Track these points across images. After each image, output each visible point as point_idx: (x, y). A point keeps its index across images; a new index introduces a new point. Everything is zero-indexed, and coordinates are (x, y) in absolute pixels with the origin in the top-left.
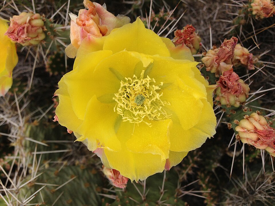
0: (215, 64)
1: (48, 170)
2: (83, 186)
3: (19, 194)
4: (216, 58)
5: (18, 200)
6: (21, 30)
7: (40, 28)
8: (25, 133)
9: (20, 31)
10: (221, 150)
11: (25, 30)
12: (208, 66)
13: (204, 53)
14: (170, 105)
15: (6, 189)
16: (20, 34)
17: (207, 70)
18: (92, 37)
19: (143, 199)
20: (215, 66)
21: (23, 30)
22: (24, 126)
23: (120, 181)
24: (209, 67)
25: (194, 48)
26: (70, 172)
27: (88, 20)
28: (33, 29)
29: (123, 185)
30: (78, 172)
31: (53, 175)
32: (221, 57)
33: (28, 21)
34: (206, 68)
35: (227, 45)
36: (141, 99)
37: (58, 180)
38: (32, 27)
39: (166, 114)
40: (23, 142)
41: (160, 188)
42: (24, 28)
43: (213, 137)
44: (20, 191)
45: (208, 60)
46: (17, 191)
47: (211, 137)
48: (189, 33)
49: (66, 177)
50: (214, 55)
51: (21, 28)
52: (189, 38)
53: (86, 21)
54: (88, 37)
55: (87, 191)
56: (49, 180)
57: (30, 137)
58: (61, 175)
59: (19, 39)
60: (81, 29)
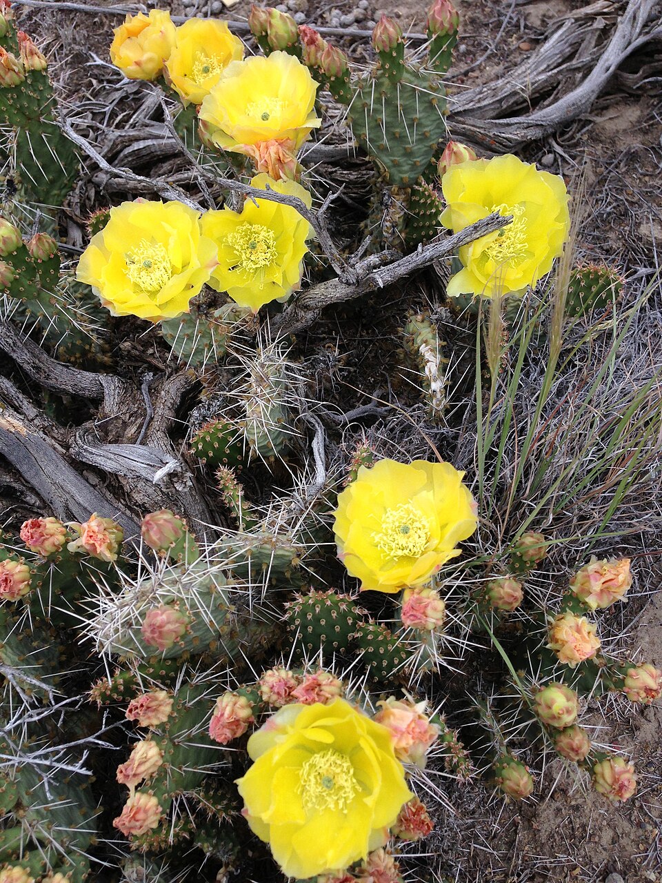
10: (233, 858)
25: (401, 831)
45: (379, 857)
50: (386, 867)
52: (412, 826)
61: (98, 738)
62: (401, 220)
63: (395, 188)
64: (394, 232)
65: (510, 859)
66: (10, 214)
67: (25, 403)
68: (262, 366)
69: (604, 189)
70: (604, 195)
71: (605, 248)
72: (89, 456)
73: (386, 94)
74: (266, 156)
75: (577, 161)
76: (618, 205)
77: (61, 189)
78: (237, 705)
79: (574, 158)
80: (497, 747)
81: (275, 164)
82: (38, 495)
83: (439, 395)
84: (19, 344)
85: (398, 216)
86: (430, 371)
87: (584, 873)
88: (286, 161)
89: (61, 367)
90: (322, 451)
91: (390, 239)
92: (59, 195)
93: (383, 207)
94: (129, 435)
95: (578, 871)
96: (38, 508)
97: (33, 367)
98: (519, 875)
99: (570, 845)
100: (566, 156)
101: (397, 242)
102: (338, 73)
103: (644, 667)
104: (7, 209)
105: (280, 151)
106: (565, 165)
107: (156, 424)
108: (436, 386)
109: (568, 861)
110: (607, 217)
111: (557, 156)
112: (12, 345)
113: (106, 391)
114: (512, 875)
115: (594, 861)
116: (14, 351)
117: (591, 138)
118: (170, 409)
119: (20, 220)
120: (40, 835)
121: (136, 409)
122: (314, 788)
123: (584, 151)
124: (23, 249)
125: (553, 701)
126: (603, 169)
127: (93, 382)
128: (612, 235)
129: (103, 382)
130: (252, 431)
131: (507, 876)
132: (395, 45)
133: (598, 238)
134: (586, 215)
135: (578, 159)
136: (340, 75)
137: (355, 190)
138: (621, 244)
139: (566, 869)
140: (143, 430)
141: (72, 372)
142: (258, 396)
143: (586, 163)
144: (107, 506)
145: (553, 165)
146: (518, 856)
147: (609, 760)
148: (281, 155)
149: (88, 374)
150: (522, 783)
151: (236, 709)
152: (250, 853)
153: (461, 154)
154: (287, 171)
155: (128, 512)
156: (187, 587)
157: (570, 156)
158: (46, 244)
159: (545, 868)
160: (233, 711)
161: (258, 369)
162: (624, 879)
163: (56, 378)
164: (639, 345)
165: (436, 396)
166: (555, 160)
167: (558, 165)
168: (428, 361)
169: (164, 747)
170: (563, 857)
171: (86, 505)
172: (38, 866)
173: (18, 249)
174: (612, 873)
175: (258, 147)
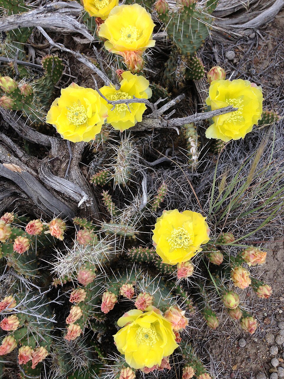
61: (56, 301)
62: (184, 71)
63: (183, 57)
64: (181, 76)
65: (205, 332)
66: (4, 49)
67: (18, 149)
68: (123, 151)
69: (276, 54)
70: (275, 57)
71: (272, 84)
72: (48, 182)
73: (184, 20)
74: (129, 58)
75: (265, 37)
76: (281, 63)
77: (26, 34)
78: (111, 298)
79: (264, 36)
80: (206, 303)
81: (133, 62)
82: (26, 194)
83: (195, 162)
84: (13, 119)
85: (183, 69)
86: (192, 151)
87: (231, 338)
88: (138, 61)
89: (31, 131)
90: (146, 188)
91: (179, 79)
92: (26, 37)
93: (177, 65)
94: (63, 167)
95: (229, 337)
96: (26, 199)
97: (19, 130)
98: (207, 338)
99: (227, 328)
100: (261, 35)
101: (181, 80)
102: (163, 12)
103: (265, 286)
104: (3, 47)
105: (136, 57)
106: (260, 39)
107: (74, 162)
108: (195, 158)
109: (226, 334)
110: (275, 68)
111: (257, 34)
112: (10, 119)
113: (52, 145)
114: (205, 337)
115: (235, 334)
116: (11, 122)
117: (273, 25)
118: (80, 154)
119: (9, 51)
120: (33, 331)
121: (65, 154)
122: (141, 336)
123: (269, 33)
124: (18, 90)
125: (230, 301)
126: (276, 43)
127: (46, 140)
128: (276, 78)
129: (51, 141)
130: (117, 178)
131: (203, 337)
132: (192, 4)
133: (270, 78)
134: (266, 66)
135: (266, 37)
136: (164, 13)
137: (163, 46)
138: (280, 83)
139: (225, 336)
140: (69, 165)
141: (37, 134)
142: (120, 165)
143: (269, 39)
144: (55, 199)
145: (254, 38)
146: (208, 331)
147: (248, 318)
148: (136, 59)
149: (43, 135)
150: (215, 324)
151: (111, 299)
152: (109, 328)
153: (218, 73)
154: (138, 65)
155: (63, 200)
156: (93, 256)
157: (262, 35)
158: (28, 90)
159: (217, 336)
160: (110, 300)
161: (121, 153)
162: (246, 340)
163: (29, 136)
164: (281, 134)
165: (194, 162)
166: (256, 36)
167: (257, 39)
168: (192, 146)
169: (83, 308)
170: (224, 332)
171: (46, 199)
172: (34, 344)
173: (15, 90)
174: (241, 338)
175: (126, 53)
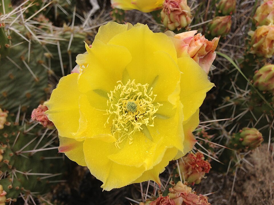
0: (179, 194)
1: (43, 56)
2: (27, 92)
3: (18, 25)
4: (186, 194)
5: (13, 23)
6: (176, 4)
7: (179, 24)
8: (78, 33)
9: (174, 4)
11: (176, 9)
12: (174, 188)
13: (187, 183)
14: (130, 143)
15: (22, 13)
16: (172, 4)
17: (169, 188)
18: (187, 47)
19: (17, 152)
20: (176, 195)
21: (176, 7)
22: (84, 32)
23: (39, 113)
24: (174, 190)
26: (42, 77)
27: (201, 41)
28: (177, 17)
29: (35, 117)
30: (41, 86)
31: (38, 59)
32: (188, 197)
33: (184, 11)
34: (172, 188)
35: (202, 200)
36: (133, 106)
37: (34, 64)
38: (179, 16)
39: (119, 142)
40: (68, 33)
41: (30, 171)
42: (177, 7)
43: (103, 191)
44: (22, 26)
45: (181, 187)
46: (21, 22)
47: (102, 189)
48: (203, 165)
49: (37, 72)
51: (177, 4)
52: (197, 166)
53: (200, 40)
54: (186, 45)
55: (22, 96)
56: (34, 55)
57: (74, 38)
58: (38, 67)
59: (167, 3)
60: (192, 36)
